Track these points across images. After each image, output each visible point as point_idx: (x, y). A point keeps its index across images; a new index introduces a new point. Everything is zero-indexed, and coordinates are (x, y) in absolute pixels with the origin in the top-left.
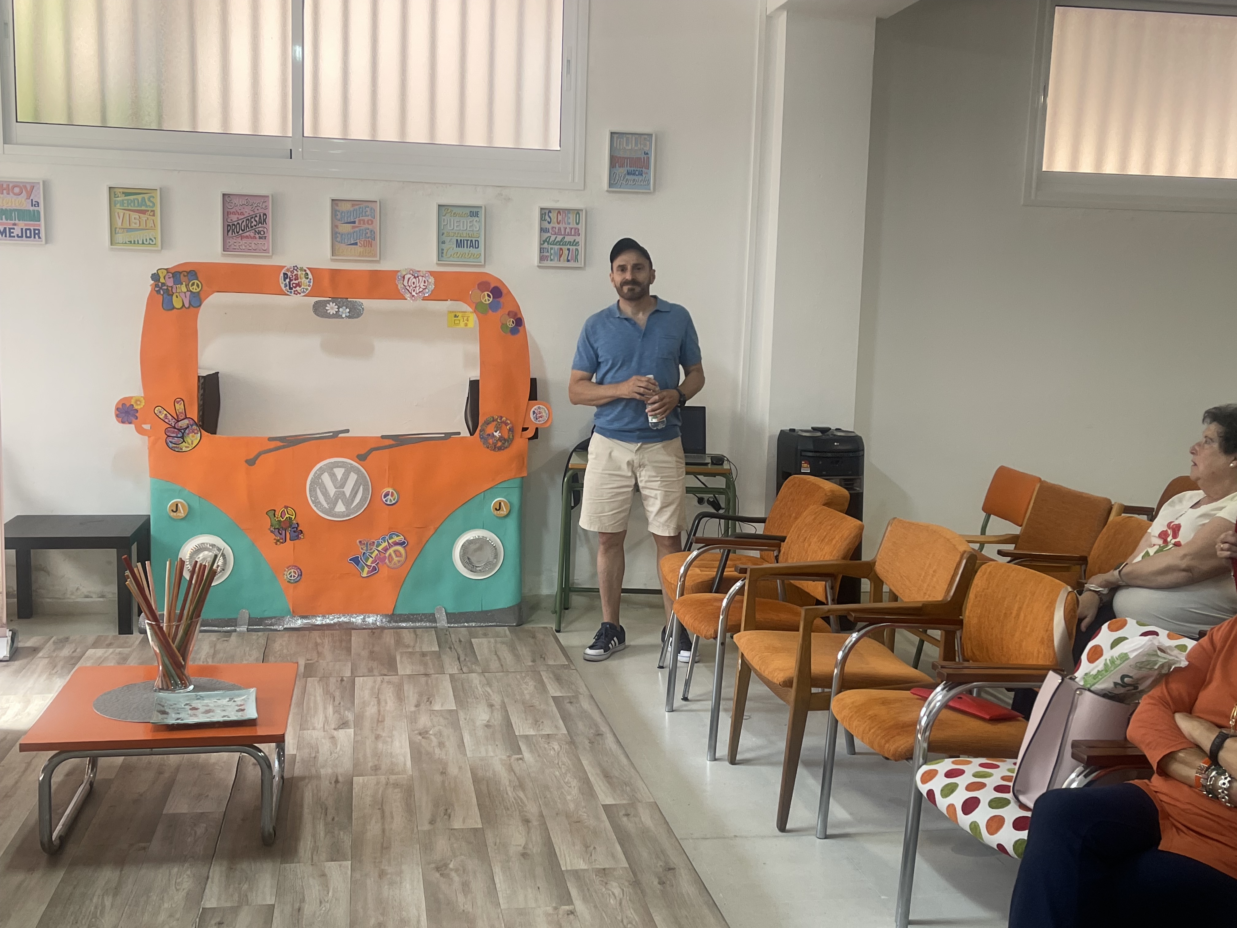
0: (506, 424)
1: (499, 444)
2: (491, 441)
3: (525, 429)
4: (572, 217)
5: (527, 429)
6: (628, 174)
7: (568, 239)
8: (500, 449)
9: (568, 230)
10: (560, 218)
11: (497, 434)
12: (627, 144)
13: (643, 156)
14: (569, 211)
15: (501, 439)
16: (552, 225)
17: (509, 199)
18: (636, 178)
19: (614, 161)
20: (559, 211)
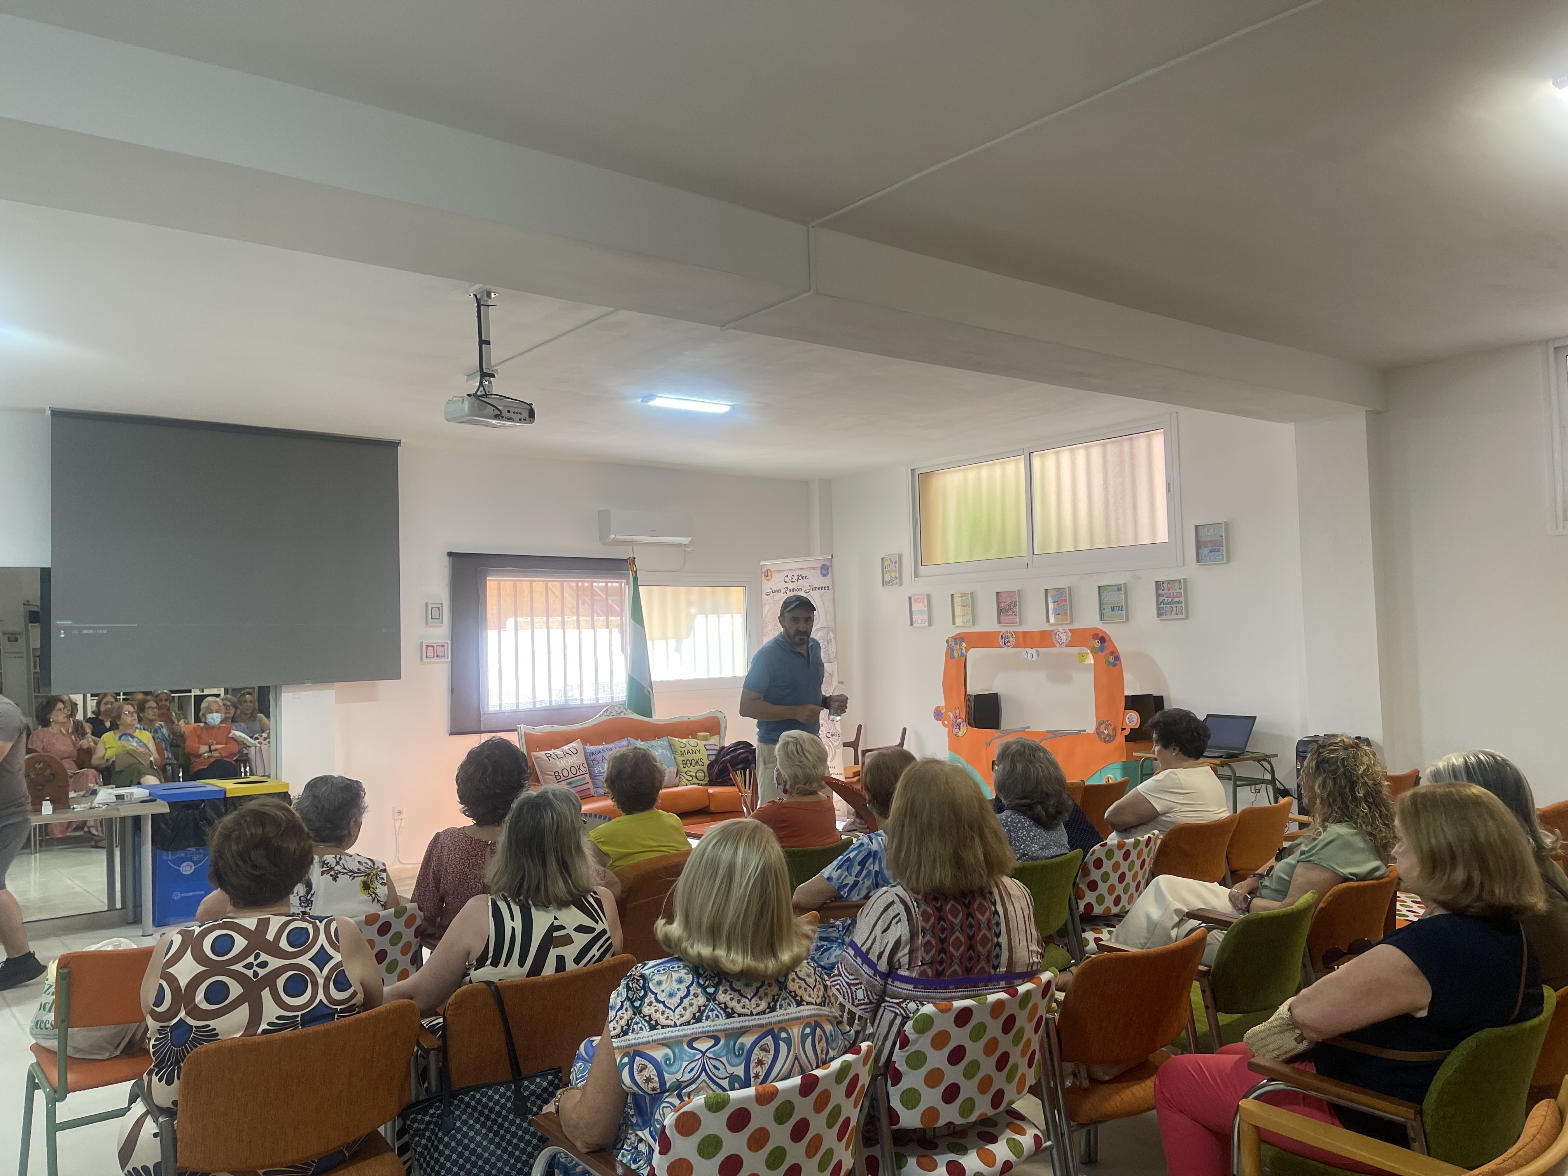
0: (1111, 726)
1: (1108, 738)
2: (1103, 736)
3: (1123, 729)
4: (1177, 584)
5: (1125, 729)
6: (1211, 552)
7: (1176, 600)
8: (1108, 742)
9: (1175, 594)
10: (1169, 586)
11: (1106, 732)
12: (1208, 532)
13: (1219, 538)
14: (1175, 581)
15: (1108, 735)
16: (1165, 591)
17: (1140, 578)
18: (1216, 553)
19: (1199, 545)
20: (1169, 582)
